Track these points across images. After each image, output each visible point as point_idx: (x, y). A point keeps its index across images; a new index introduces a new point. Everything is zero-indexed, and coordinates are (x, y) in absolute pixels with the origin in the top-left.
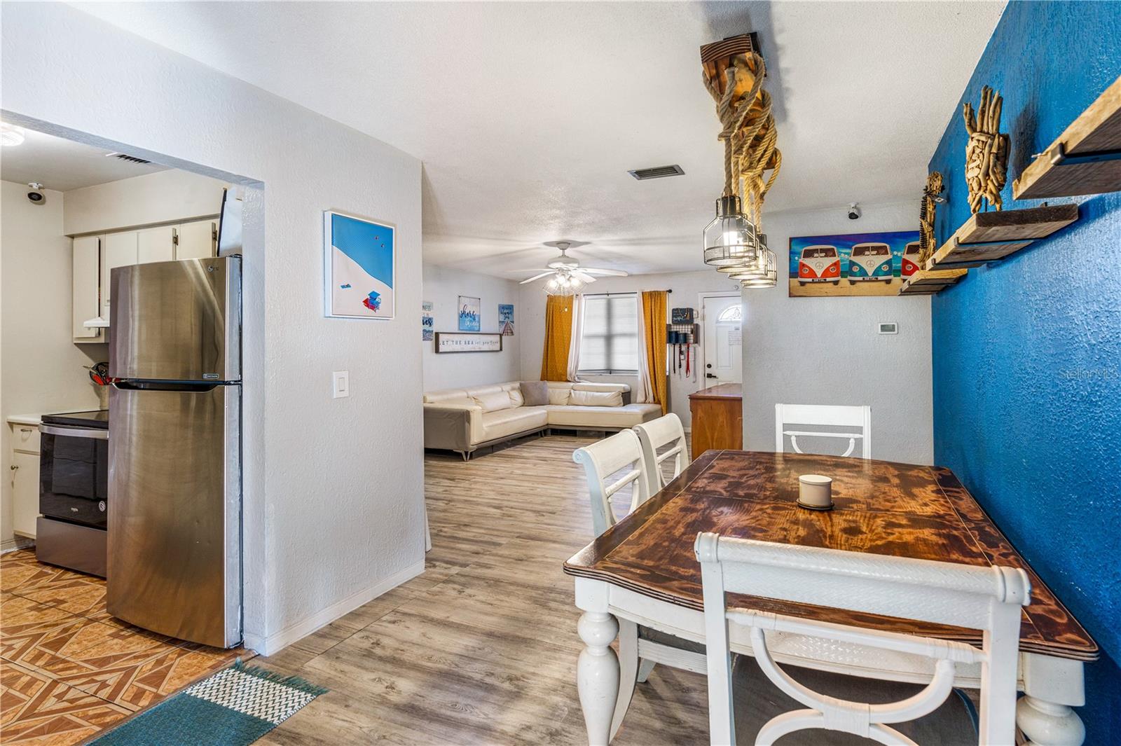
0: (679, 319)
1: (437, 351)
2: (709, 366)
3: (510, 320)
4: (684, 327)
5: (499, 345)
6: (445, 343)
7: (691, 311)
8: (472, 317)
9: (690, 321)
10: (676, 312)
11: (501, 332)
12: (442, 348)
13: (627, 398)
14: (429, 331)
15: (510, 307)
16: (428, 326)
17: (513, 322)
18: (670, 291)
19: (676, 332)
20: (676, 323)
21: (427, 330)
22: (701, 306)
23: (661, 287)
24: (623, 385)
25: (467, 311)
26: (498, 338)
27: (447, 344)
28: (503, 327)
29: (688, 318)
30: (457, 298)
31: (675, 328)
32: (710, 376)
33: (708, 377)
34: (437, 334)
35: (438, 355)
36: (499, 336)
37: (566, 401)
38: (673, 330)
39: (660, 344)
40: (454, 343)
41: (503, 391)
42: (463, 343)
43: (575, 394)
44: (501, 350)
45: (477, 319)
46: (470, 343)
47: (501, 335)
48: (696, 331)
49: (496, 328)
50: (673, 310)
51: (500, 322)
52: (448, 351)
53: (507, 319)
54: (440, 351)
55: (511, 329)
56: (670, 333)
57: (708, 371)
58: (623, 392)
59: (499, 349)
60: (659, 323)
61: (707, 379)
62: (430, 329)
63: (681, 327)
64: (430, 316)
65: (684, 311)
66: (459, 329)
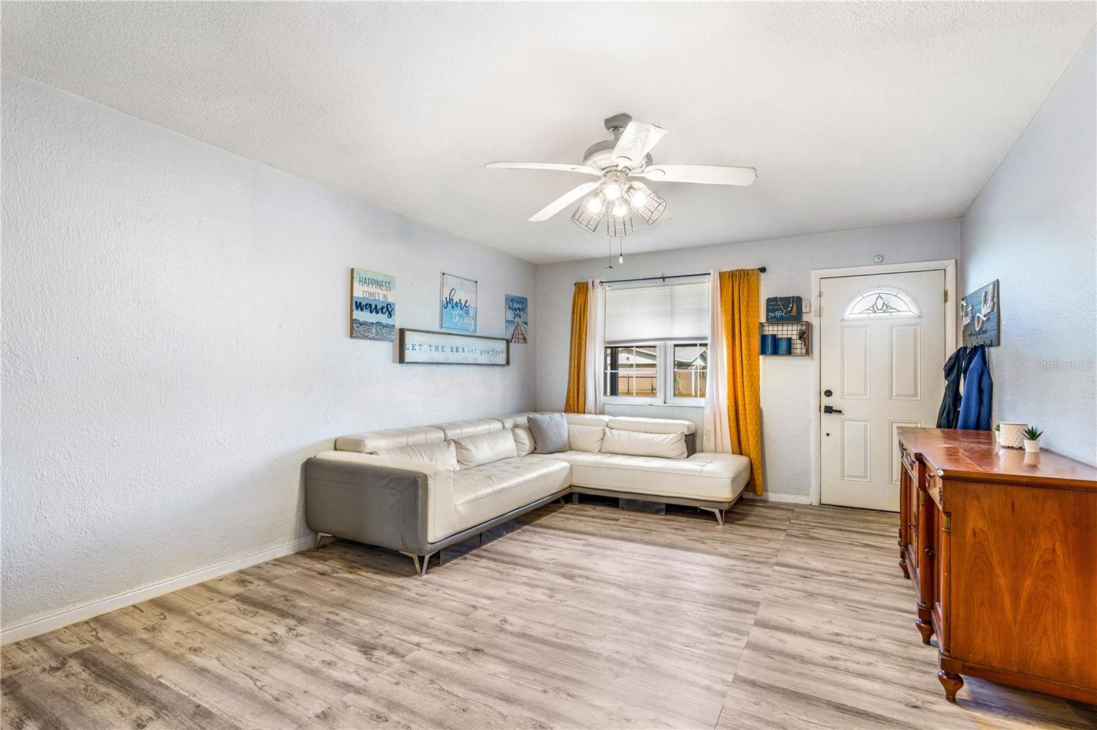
0: (778, 314)
1: (402, 360)
2: (829, 393)
3: (522, 320)
4: (785, 328)
5: (504, 355)
6: (417, 347)
7: (798, 301)
8: (463, 307)
9: (797, 318)
10: (773, 304)
11: (509, 336)
12: (409, 355)
13: (692, 444)
14: (387, 326)
15: (523, 301)
16: (386, 315)
17: (526, 323)
18: (763, 270)
19: (774, 336)
20: (772, 320)
21: (384, 322)
22: (815, 294)
23: (750, 264)
24: (687, 423)
25: (456, 299)
26: (503, 345)
27: (418, 347)
28: (512, 329)
29: (794, 313)
30: (440, 275)
31: (770, 330)
32: (829, 410)
33: (825, 412)
34: (402, 332)
35: (403, 367)
36: (505, 342)
37: (597, 446)
38: (767, 333)
39: (749, 355)
40: (433, 348)
41: (504, 428)
42: (447, 349)
43: (612, 434)
44: (508, 363)
45: (471, 313)
46: (460, 350)
47: (508, 341)
48: (805, 336)
49: (501, 329)
50: (769, 300)
51: (507, 321)
52: (422, 361)
53: (517, 318)
54: (407, 360)
55: (522, 334)
56: (764, 338)
57: (827, 401)
58: (687, 433)
59: (504, 363)
60: (747, 322)
61: (825, 416)
62: (390, 322)
63: (780, 328)
64: (389, 300)
65: (786, 301)
66: (441, 326)
